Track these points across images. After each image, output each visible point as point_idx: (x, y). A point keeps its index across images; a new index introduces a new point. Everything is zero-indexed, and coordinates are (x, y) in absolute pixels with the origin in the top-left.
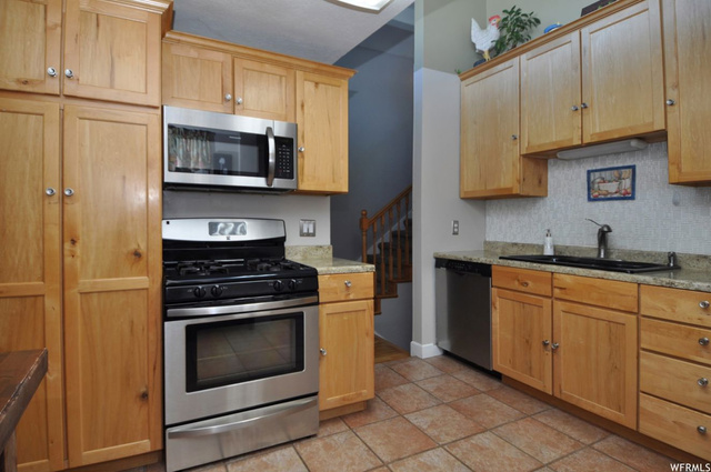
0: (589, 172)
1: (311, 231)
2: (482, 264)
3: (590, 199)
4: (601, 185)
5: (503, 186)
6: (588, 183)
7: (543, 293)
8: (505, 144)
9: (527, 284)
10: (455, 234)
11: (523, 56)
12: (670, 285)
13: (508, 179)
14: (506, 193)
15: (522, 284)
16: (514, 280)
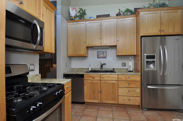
0: (98, 52)
1: (33, 69)
2: (81, 74)
3: (98, 58)
4: (100, 55)
5: (81, 54)
6: (98, 54)
7: (98, 79)
8: (82, 43)
9: (94, 78)
10: (67, 66)
11: (87, 22)
12: (123, 74)
13: (83, 52)
14: (82, 55)
15: (93, 78)
16: (90, 77)
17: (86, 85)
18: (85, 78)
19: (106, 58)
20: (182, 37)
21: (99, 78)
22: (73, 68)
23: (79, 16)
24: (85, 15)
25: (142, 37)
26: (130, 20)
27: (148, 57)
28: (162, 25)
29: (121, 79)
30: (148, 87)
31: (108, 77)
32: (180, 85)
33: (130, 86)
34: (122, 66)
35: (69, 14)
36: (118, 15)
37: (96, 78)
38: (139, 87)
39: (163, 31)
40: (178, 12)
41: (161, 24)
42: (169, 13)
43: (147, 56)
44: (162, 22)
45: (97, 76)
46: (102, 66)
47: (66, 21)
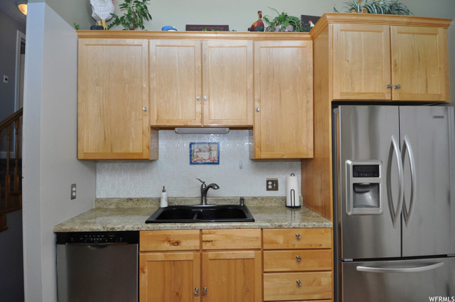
0: (191, 144)
3: (191, 163)
4: (199, 154)
5: (131, 151)
6: (191, 152)
7: (193, 248)
8: (133, 113)
9: (178, 243)
10: (73, 198)
11: (151, 41)
12: (280, 227)
13: (136, 145)
14: (136, 157)
15: (173, 244)
16: (164, 241)
17: (146, 270)
18: (144, 244)
19: (218, 163)
20: (447, 109)
21: (195, 244)
22: (102, 200)
23: (122, 18)
24: (145, 21)
25: (336, 104)
26: (291, 49)
27: (359, 171)
28: (395, 71)
29: (272, 242)
30: (359, 268)
31: (227, 237)
32: (445, 256)
33: (303, 266)
34: (268, 189)
35: (89, 8)
36: (257, 28)
37: (185, 244)
38: (330, 268)
39: (397, 87)
40: (436, 34)
41: (392, 66)
42: (413, 34)
43: (354, 166)
44: (395, 61)
45: (188, 237)
46: (204, 192)
47: (74, 33)
